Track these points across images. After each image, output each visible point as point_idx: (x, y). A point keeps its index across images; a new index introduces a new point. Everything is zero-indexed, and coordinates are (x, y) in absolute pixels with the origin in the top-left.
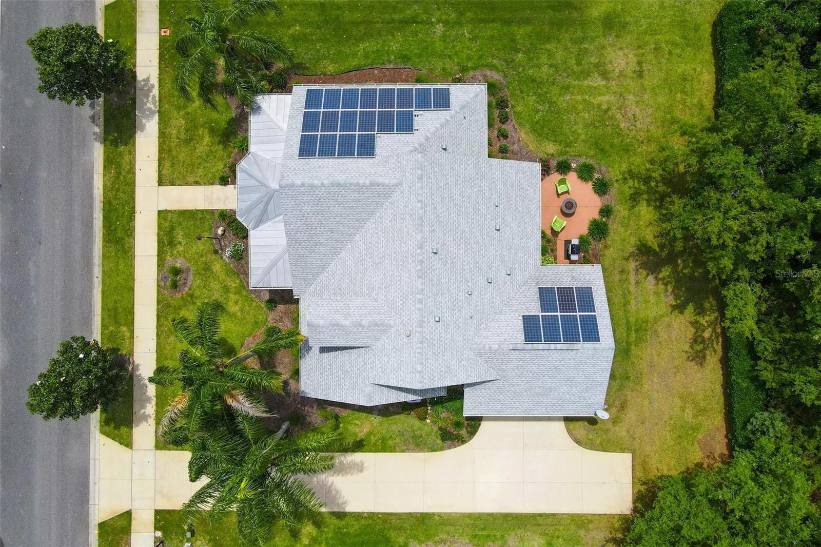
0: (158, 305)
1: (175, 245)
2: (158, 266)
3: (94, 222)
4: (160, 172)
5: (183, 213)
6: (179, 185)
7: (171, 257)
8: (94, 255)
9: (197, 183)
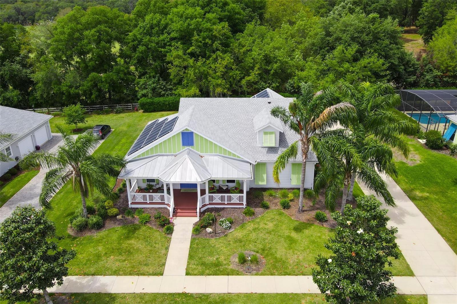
0: (275, 275)
1: (219, 262)
2: (238, 274)
4: (150, 275)
5: (191, 257)
6: (166, 260)
7: (229, 265)
9: (167, 248)
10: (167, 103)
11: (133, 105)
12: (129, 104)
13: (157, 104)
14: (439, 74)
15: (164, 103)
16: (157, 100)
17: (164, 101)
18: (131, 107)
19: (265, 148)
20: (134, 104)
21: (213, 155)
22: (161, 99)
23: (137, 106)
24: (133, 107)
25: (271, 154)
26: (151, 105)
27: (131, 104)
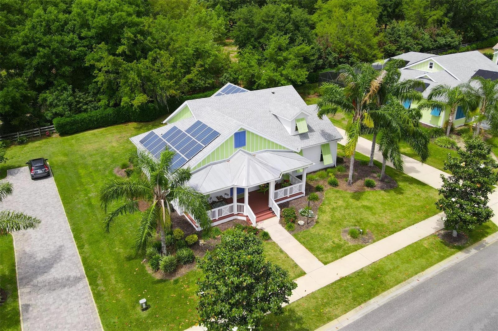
0: (386, 237)
1: (338, 244)
2: (362, 247)
3: (383, 304)
6: (293, 261)
7: (348, 243)
8: (406, 291)
10: (95, 119)
11: (41, 130)
12: (35, 129)
13: (81, 123)
14: (337, 55)
15: (90, 120)
16: (78, 117)
17: (90, 116)
18: (38, 133)
19: (297, 136)
20: (42, 128)
21: (263, 151)
22: (84, 115)
23: (47, 130)
24: (41, 132)
25: (305, 140)
26: (73, 125)
27: (37, 129)
